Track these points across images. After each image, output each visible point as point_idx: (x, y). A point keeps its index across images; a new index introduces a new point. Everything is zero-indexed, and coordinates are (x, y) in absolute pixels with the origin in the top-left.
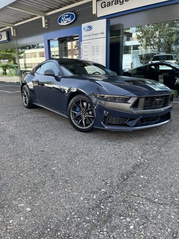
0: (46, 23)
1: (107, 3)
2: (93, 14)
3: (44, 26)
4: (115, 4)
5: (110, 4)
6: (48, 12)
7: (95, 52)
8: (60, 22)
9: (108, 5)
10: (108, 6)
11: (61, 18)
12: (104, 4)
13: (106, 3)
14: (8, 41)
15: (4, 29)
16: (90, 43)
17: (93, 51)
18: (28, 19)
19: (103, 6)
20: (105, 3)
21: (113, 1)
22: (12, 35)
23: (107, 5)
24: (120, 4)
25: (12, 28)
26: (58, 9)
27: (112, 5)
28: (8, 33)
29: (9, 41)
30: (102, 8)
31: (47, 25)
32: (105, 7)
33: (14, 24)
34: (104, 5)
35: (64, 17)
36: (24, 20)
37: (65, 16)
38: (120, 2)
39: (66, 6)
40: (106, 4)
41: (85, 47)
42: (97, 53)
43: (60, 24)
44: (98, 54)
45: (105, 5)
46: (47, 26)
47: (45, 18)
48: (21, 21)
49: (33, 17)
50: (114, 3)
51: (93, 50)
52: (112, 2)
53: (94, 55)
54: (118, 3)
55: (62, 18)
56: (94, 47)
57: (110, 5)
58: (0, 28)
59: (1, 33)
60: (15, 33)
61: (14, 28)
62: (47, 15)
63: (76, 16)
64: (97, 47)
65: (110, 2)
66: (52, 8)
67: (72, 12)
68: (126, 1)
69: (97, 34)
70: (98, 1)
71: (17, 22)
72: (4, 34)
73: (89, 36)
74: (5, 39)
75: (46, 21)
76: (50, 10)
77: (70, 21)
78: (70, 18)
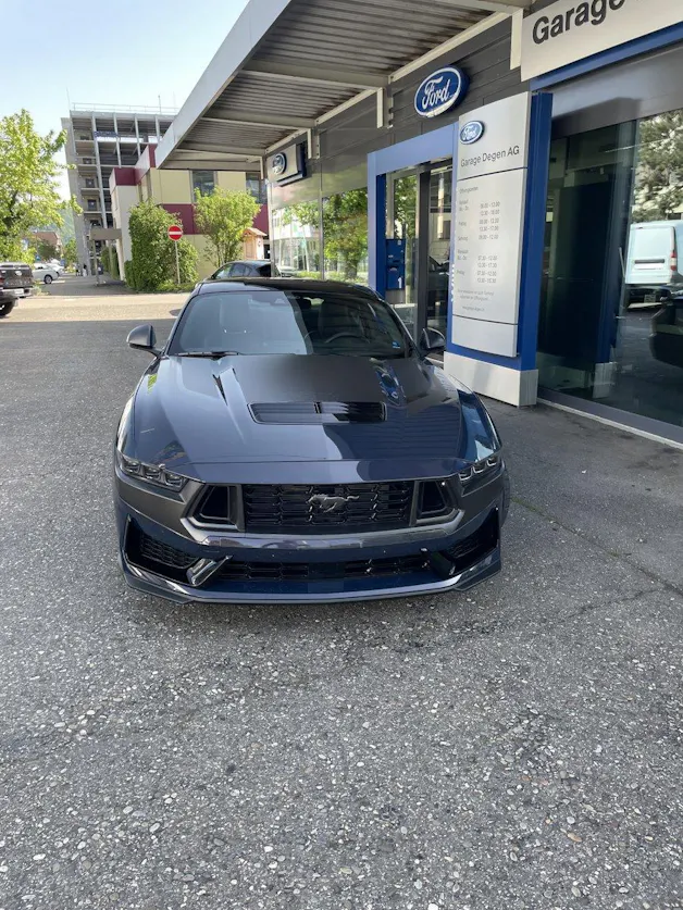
0: (390, 111)
1: (554, 22)
3: (380, 124)
4: (578, 23)
5: (560, 24)
6: (393, 69)
7: (489, 225)
8: (421, 109)
9: (556, 30)
10: (554, 35)
11: (422, 94)
12: (542, 25)
13: (551, 20)
14: (301, 176)
15: (293, 136)
16: (476, 189)
17: (481, 222)
18: (346, 98)
19: (540, 35)
20: (545, 20)
21: (571, 12)
22: (310, 157)
23: (553, 30)
24: (594, 22)
25: (309, 131)
26: (421, 55)
27: (567, 28)
28: (302, 148)
29: (304, 175)
30: (538, 41)
31: (391, 116)
32: (546, 37)
33: (315, 117)
34: (543, 30)
35: (430, 85)
36: (337, 103)
37: (433, 81)
38: (595, 14)
40: (551, 27)
41: (463, 206)
42: (494, 233)
43: (420, 113)
45: (545, 30)
46: (390, 123)
47: (386, 94)
48: (330, 108)
49: (356, 92)
50: (573, 17)
51: (484, 218)
52: (569, 14)
53: (485, 237)
54: (586, 19)
55: (426, 92)
56: (487, 205)
57: (560, 31)
58: (285, 134)
59: (285, 151)
60: (318, 149)
61: (314, 132)
62: (394, 80)
63: (468, 79)
64: (496, 208)
65: (560, 17)
66: (400, 55)
67: (452, 65)
68: (614, 7)
69: (498, 155)
70: (527, 13)
71: (321, 113)
72: (292, 153)
73: (475, 161)
74: (293, 169)
75: (391, 104)
76: (394, 63)
77: (445, 102)
78: (446, 89)
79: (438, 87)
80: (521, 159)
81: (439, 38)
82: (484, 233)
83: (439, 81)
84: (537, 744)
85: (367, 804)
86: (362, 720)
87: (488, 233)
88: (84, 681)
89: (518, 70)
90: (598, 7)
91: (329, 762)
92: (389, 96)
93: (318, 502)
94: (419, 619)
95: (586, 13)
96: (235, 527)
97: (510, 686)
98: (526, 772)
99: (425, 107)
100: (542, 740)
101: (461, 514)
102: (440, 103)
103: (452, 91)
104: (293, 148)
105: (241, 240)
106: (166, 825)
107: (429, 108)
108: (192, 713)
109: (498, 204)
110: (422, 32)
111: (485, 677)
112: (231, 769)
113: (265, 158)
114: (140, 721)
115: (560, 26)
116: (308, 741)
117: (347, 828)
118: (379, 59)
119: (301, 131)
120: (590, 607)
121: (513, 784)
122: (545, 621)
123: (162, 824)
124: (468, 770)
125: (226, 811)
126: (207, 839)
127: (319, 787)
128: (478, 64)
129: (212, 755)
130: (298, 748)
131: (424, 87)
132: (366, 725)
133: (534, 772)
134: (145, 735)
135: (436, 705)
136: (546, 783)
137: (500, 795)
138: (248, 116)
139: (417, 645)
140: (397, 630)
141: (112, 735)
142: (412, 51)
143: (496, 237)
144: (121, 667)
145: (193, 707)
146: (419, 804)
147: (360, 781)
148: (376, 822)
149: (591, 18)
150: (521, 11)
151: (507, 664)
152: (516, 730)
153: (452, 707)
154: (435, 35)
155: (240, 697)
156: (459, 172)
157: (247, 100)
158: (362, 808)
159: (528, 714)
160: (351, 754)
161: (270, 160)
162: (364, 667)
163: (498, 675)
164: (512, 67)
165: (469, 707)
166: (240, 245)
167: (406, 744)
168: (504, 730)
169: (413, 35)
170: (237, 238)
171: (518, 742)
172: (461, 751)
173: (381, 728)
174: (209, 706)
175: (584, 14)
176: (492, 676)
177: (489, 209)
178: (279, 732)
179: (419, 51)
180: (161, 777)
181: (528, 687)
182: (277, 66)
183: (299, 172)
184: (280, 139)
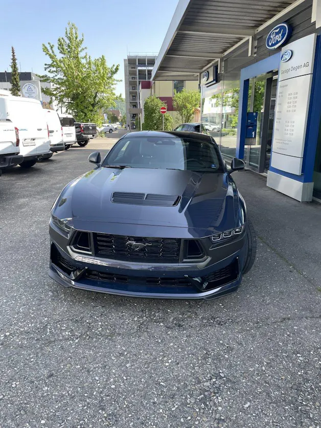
0: (255, 48)
2: (312, 22)
3: (250, 55)
7: (291, 105)
8: (268, 45)
11: (270, 38)
14: (214, 82)
15: (213, 62)
16: (287, 85)
17: (288, 103)
18: (237, 42)
22: (219, 72)
25: (219, 59)
26: (271, 18)
28: (217, 68)
29: (217, 82)
31: (256, 50)
33: (222, 53)
35: (273, 33)
37: (275, 31)
41: (280, 95)
42: (294, 109)
43: (268, 47)
46: (255, 53)
47: (254, 39)
48: (229, 48)
49: (241, 39)
51: (289, 101)
53: (290, 111)
56: (291, 94)
58: (209, 61)
59: (208, 70)
60: (223, 69)
61: (222, 60)
62: (258, 32)
63: (292, 29)
64: (295, 96)
66: (260, 19)
67: (285, 22)
69: (299, 67)
71: (225, 51)
72: (211, 71)
73: (287, 71)
74: (211, 79)
75: (256, 44)
76: (259, 23)
77: (280, 41)
78: (280, 35)
79: (277, 34)
80: (309, 69)
81: (279, 9)
82: (289, 109)
83: (277, 31)
84: (213, 394)
85: (103, 409)
86: (127, 362)
87: (291, 109)
88: (14, 318)
89: (314, 23)
91: (98, 382)
92: (255, 40)
93: (131, 245)
94: (188, 311)
96: (90, 253)
97: (217, 358)
98: (197, 410)
99: (270, 44)
100: (217, 393)
101: (209, 259)
102: (278, 42)
103: (283, 35)
104: (212, 68)
105: (193, 113)
106: (5, 397)
107: (273, 45)
108: (50, 342)
109: (297, 93)
110: (269, 6)
111: (205, 349)
112: (52, 375)
113: (200, 74)
114: (26, 342)
116: (95, 368)
117: (86, 420)
118: (250, 22)
119: (217, 60)
120: (289, 319)
121: (186, 416)
122: (258, 323)
123: (4, 396)
124: (167, 402)
125: (35, 397)
126: (18, 410)
127: (86, 395)
128: (297, 21)
129: (46, 366)
130: (88, 371)
131: (270, 35)
132: (128, 365)
133: (202, 411)
134: (24, 350)
135: (170, 361)
136: (205, 419)
137: (175, 421)
138: (190, 53)
139: (180, 326)
140: (173, 315)
141: (10, 347)
142: (266, 16)
143: (295, 111)
144: (33, 314)
145: (53, 340)
146: (130, 415)
147: (107, 396)
148: (103, 421)
151: (222, 344)
152: (205, 384)
153: (178, 363)
154: (276, 7)
155: (77, 339)
156: (280, 77)
157: (187, 46)
158: (100, 411)
159: (218, 376)
160: (112, 380)
161: (202, 74)
162: (145, 333)
163: (213, 350)
165: (187, 365)
166: (193, 115)
167: (142, 380)
168: (199, 382)
169: (264, 8)
170: (191, 112)
171: (203, 391)
172: (169, 390)
173: (134, 369)
174: (61, 340)
176: (210, 350)
177: (292, 96)
178: (83, 361)
179: (269, 16)
180: (18, 372)
181: (227, 360)
182: (197, 28)
183: (214, 80)
184: (208, 64)
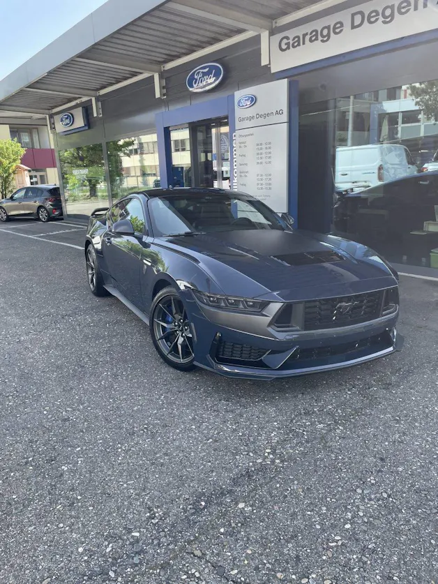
0: (164, 88)
1: (293, 40)
2: (262, 65)
3: (158, 95)
4: (311, 41)
5: (299, 41)
6: (166, 61)
7: (263, 156)
8: (192, 86)
9: (296, 44)
10: (294, 47)
11: (192, 78)
12: (285, 41)
13: (291, 38)
14: (87, 128)
15: (78, 101)
16: (252, 134)
17: (258, 154)
18: (126, 79)
19: (284, 47)
20: (287, 38)
21: (307, 34)
22: (95, 115)
23: (293, 44)
24: (323, 41)
25: (94, 99)
27: (304, 44)
28: (87, 109)
29: (89, 128)
30: (282, 50)
31: (165, 91)
32: (288, 48)
33: (98, 90)
34: (286, 44)
35: (199, 73)
36: (118, 81)
37: (201, 71)
38: (322, 36)
39: (203, 48)
40: (291, 42)
41: (242, 145)
42: (268, 160)
43: (191, 89)
44: (270, 162)
45: (288, 44)
46: (164, 95)
47: (161, 77)
48: (111, 84)
49: (134, 74)
50: (308, 38)
51: (259, 152)
52: (304, 35)
53: (261, 163)
54: (316, 39)
55: (196, 77)
56: (261, 144)
57: (299, 45)
58: (70, 100)
59: (72, 111)
60: (101, 111)
61: (98, 100)
62: (166, 69)
64: (268, 146)
65: (298, 37)
66: (174, 53)
67: (216, 61)
68: (336, 33)
69: (268, 115)
70: (272, 33)
71: (104, 87)
72: (78, 113)
73: (250, 118)
74: (79, 122)
75: (165, 83)
76: (169, 58)
77: (211, 84)
78: (211, 76)
79: (206, 74)
80: (285, 117)
81: (204, 45)
82: (260, 161)
83: (205, 70)
86: (412, 423)
87: (264, 160)
88: (241, 436)
89: (268, 66)
90: (325, 32)
92: (163, 78)
93: (340, 308)
95: (316, 35)
99: (195, 86)
102: (207, 84)
103: (216, 76)
104: (79, 109)
105: (14, 172)
106: (389, 492)
108: (323, 438)
109: (270, 143)
112: (382, 459)
113: (51, 116)
114: (302, 449)
115: (298, 42)
116: (400, 438)
118: (161, 55)
119: (85, 99)
123: (386, 492)
125: (407, 478)
126: (417, 493)
129: (364, 456)
130: (400, 442)
131: (193, 74)
132: (417, 425)
139: (389, 384)
140: (368, 379)
141: (296, 459)
142: (183, 51)
144: (252, 424)
145: (319, 436)
149: (320, 38)
150: (267, 32)
156: (237, 125)
161: (57, 118)
164: (263, 64)
166: (12, 176)
170: (11, 171)
175: (315, 36)
177: (264, 146)
179: (188, 52)
183: (85, 126)
184: (64, 104)
